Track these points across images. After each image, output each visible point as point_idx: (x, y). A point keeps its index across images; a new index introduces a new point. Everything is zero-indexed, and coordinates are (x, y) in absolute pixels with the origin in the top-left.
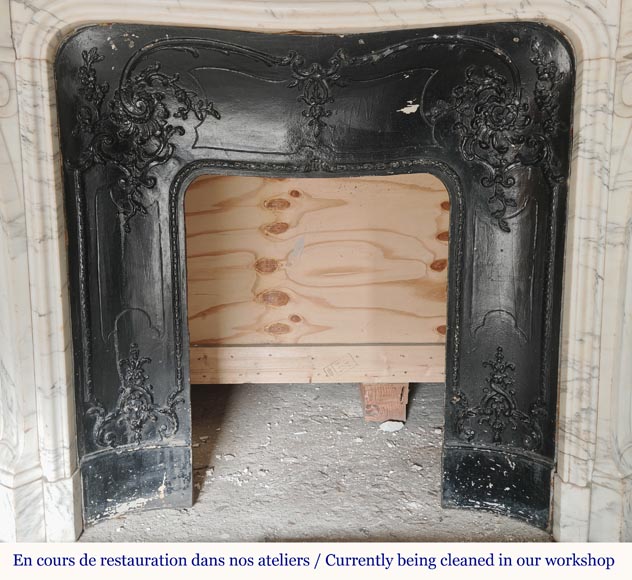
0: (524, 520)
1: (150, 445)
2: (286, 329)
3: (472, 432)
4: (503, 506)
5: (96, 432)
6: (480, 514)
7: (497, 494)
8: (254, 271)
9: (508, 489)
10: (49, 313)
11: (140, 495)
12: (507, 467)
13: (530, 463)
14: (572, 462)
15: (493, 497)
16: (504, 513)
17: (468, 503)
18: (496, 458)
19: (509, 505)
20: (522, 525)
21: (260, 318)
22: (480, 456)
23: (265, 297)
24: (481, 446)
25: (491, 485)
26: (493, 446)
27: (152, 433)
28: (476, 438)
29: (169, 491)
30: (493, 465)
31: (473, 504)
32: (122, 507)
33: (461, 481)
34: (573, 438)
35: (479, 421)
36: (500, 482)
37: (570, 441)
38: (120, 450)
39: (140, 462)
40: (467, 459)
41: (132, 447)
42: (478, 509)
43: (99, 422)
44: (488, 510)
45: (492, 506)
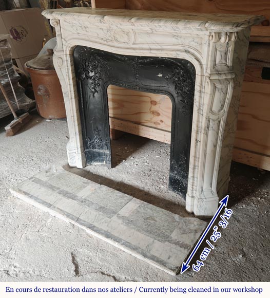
1: (101, 151)
2: (159, 124)
4: (182, 195)
5: (88, 145)
8: (150, 104)
10: (73, 116)
11: (99, 162)
12: (183, 185)
18: (181, 182)
21: (151, 119)
22: (178, 180)
23: (153, 113)
24: (178, 177)
25: (180, 188)
27: (102, 148)
28: (177, 175)
29: (106, 163)
31: (176, 192)
32: (96, 164)
33: (173, 185)
35: (178, 170)
38: (95, 150)
39: (99, 155)
40: (175, 179)
41: (97, 150)
43: (89, 143)
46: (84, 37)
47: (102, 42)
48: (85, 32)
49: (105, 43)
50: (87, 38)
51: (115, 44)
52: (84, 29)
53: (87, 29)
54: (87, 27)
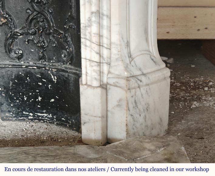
0: (66, 126)
3: (21, 52)
4: (51, 116)
6: (33, 124)
7: (45, 106)
9: (53, 100)
12: (51, 81)
13: (66, 75)
14: (88, 66)
15: (42, 108)
16: (51, 121)
17: (23, 115)
18: (42, 74)
19: (55, 115)
20: (64, 129)
22: (28, 74)
25: (40, 99)
26: (40, 63)
28: (24, 58)
30: (40, 80)
31: (27, 116)
33: (15, 96)
34: (88, 43)
35: (25, 41)
36: (47, 95)
37: (86, 46)
40: (18, 77)
42: (32, 120)
44: (39, 120)
45: (43, 117)
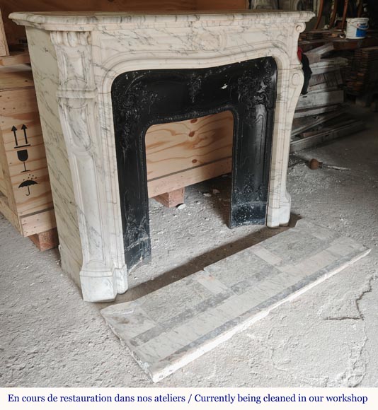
1: (137, 243)
3: (240, 201)
4: (249, 222)
6: (242, 227)
7: (248, 219)
9: (251, 216)
12: (251, 209)
13: (259, 205)
18: (248, 207)
22: (242, 208)
24: (243, 204)
25: (246, 216)
26: (247, 203)
27: (136, 238)
29: (143, 258)
31: (240, 225)
36: (249, 214)
39: (135, 251)
40: (239, 210)
45: (246, 223)
46: (145, 55)
47: (179, 55)
48: (146, 47)
49: (185, 56)
50: (150, 55)
51: (202, 54)
52: (144, 41)
53: (151, 41)
54: (150, 37)
